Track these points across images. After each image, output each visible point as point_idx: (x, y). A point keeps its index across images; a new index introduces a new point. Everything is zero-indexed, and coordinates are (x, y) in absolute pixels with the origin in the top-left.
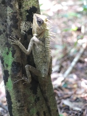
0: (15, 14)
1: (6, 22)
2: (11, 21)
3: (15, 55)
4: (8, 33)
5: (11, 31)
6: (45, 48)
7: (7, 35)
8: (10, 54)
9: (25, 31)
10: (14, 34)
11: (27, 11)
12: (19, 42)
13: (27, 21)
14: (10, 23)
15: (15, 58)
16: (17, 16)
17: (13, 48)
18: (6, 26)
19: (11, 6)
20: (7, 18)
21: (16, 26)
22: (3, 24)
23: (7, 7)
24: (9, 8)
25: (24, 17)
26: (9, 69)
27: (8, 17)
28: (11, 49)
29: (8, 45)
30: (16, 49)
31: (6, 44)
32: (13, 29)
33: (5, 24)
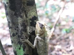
0: (24, 22)
1: (18, 27)
2: (21, 26)
3: (26, 50)
4: (20, 35)
5: (22, 34)
6: (45, 43)
7: (19, 36)
8: (22, 49)
10: (24, 35)
14: (20, 28)
15: (26, 51)
16: (25, 23)
17: (24, 45)
18: (18, 30)
19: (21, 17)
20: (18, 25)
21: (25, 30)
22: (16, 29)
23: (18, 17)
24: (19, 18)
27: (19, 24)
28: (22, 45)
29: (20, 43)
30: (26, 45)
31: (18, 42)
32: (23, 32)
33: (17, 29)
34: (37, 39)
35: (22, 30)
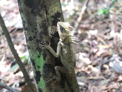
0: (44, 22)
1: (36, 29)
2: (41, 28)
3: (47, 58)
4: (39, 39)
5: (41, 38)
7: (37, 41)
8: (42, 57)
9: (51, 35)
11: (53, 17)
12: (49, 47)
13: (53, 25)
14: (39, 30)
15: (47, 60)
16: (46, 23)
17: (44, 52)
18: (36, 33)
19: (41, 16)
20: (36, 26)
21: (46, 33)
22: (33, 32)
23: (36, 16)
24: (38, 17)
25: (50, 22)
26: (41, 70)
27: (38, 25)
28: (42, 53)
29: (39, 49)
30: (47, 52)
31: (37, 48)
32: (43, 36)
33: (35, 31)
34: (60, 45)
35: (41, 32)
